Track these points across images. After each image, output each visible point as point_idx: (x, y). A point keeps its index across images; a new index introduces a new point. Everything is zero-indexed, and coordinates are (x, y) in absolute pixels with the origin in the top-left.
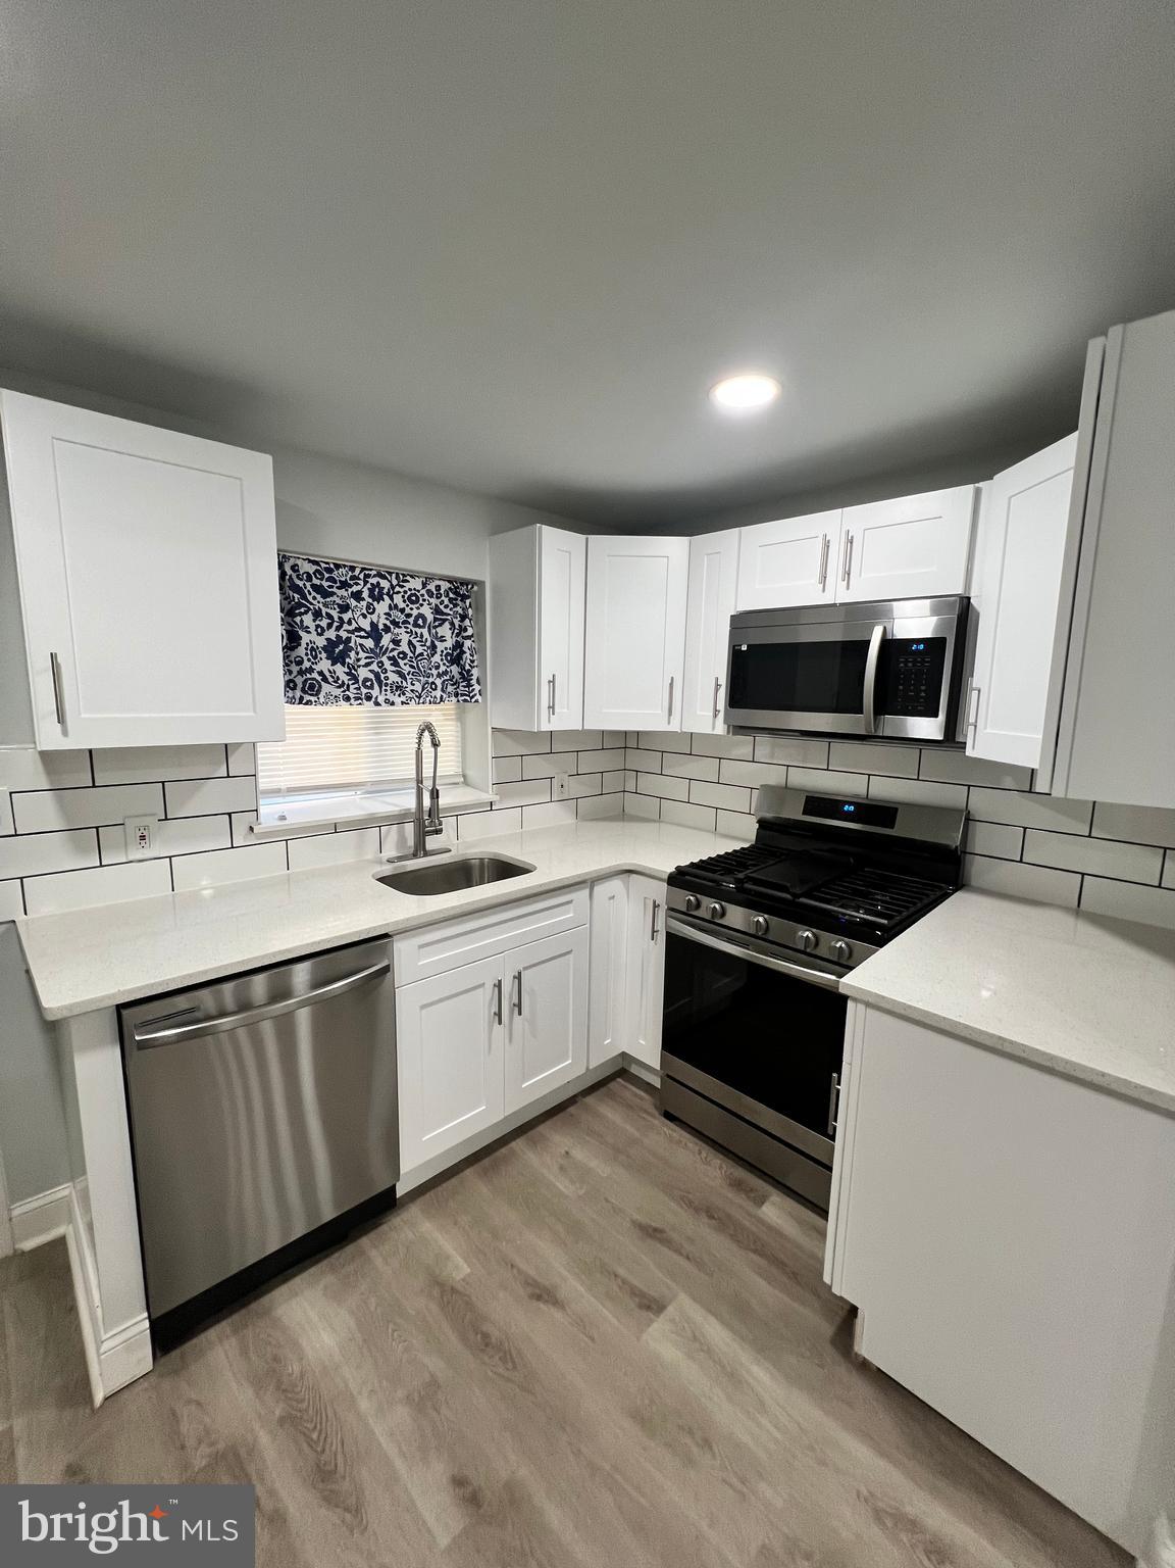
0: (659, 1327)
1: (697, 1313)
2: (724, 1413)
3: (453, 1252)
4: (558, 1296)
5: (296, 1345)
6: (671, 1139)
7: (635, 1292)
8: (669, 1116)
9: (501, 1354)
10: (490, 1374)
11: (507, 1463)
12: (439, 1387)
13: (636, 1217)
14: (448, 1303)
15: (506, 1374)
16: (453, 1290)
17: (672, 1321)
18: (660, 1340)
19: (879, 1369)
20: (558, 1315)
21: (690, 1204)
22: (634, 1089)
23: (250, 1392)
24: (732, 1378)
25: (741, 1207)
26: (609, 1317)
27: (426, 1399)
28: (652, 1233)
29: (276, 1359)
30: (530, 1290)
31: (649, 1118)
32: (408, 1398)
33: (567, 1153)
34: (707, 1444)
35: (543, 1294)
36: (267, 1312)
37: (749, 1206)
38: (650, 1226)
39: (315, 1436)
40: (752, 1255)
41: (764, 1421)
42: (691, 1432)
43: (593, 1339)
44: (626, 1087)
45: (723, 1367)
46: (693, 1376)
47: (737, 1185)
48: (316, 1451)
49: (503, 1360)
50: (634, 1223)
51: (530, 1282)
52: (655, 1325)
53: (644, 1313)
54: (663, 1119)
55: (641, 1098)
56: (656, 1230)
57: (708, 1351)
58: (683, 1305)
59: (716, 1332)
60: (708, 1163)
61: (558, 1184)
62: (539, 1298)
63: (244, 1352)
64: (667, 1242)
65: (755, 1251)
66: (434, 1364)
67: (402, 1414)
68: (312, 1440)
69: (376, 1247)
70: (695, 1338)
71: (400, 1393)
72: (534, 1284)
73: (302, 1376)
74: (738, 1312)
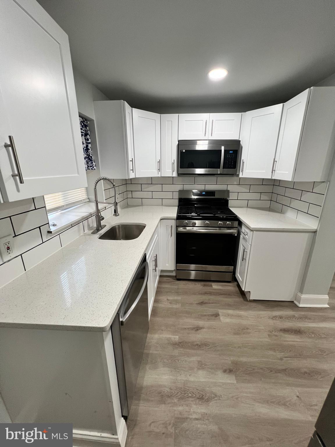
0: (222, 318)
1: (225, 311)
2: (244, 322)
3: (170, 336)
4: (201, 327)
5: (160, 386)
6: (184, 284)
7: (212, 315)
8: (179, 280)
9: (204, 345)
10: (207, 350)
11: (228, 360)
12: (201, 361)
13: (196, 303)
14: (182, 346)
15: (209, 347)
16: (180, 343)
17: (223, 315)
18: (224, 320)
19: (254, 300)
20: (204, 330)
21: (202, 294)
22: (165, 278)
23: (163, 405)
24: (240, 316)
25: (209, 289)
26: (213, 323)
27: (201, 366)
28: (202, 303)
29: (160, 393)
30: (194, 330)
31: (175, 282)
32: (198, 369)
33: (167, 299)
34: (247, 329)
35: (198, 329)
36: (141, 388)
37: (211, 288)
38: (200, 302)
39: (190, 395)
40: (220, 296)
41: (249, 319)
42: (244, 329)
43: (215, 329)
44: (163, 279)
45: (237, 316)
46: (235, 321)
47: (204, 285)
48: (194, 397)
49: (206, 346)
50: (196, 304)
51: (193, 329)
52: (221, 318)
53: (217, 317)
54: (178, 281)
55: (168, 279)
56: (202, 302)
57: (232, 315)
58: (221, 312)
59: (230, 312)
60: (196, 285)
61: (174, 307)
62: (198, 330)
63: (148, 401)
64: (206, 303)
65: (220, 295)
66: (194, 359)
67: (201, 373)
68: (191, 396)
69: (150, 350)
70: (229, 315)
71: (196, 370)
72: (194, 328)
73: (171, 389)
74: (229, 306)
